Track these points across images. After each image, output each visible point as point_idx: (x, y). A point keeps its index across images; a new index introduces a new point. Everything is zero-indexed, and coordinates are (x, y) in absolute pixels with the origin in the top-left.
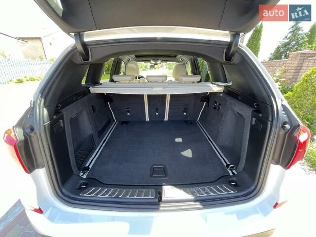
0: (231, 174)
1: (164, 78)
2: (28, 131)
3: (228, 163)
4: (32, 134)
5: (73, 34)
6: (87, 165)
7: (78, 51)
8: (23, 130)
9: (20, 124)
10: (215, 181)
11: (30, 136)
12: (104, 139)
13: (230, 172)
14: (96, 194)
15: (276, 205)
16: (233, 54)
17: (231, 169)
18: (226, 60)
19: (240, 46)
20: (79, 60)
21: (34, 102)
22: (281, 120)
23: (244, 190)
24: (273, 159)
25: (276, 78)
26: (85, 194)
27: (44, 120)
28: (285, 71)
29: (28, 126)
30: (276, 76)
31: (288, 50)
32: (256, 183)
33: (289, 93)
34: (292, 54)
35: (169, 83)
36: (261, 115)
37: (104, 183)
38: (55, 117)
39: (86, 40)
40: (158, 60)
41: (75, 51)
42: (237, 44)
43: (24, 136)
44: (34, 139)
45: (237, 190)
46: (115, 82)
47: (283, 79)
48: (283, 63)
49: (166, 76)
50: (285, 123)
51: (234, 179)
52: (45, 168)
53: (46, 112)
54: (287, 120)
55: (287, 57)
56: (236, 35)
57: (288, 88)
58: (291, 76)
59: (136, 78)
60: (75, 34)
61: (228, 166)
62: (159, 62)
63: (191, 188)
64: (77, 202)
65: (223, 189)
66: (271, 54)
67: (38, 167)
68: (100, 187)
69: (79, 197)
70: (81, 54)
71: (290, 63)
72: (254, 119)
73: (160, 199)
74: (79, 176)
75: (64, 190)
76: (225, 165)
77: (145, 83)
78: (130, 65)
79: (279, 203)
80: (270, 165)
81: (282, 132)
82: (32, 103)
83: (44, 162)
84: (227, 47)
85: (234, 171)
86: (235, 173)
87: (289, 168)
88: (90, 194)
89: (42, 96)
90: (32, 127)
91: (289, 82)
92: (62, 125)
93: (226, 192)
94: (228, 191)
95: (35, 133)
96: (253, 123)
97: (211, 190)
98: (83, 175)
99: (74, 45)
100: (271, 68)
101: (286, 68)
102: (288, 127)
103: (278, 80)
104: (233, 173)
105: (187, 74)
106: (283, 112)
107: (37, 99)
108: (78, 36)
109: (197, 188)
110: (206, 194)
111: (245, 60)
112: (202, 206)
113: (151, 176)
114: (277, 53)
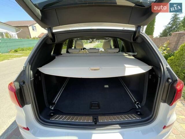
0: (138, 108)
1: (98, 50)
2: (22, 83)
3: (136, 101)
4: (24, 85)
5: (47, 28)
6: (54, 102)
7: (49, 37)
8: (19, 83)
9: (17, 80)
10: (128, 112)
11: (23, 87)
12: (63, 86)
13: (137, 106)
14: (59, 119)
15: (164, 127)
16: (137, 38)
17: (138, 104)
18: (133, 40)
19: (141, 33)
20: (50, 42)
21: (25, 67)
22: (166, 77)
23: (146, 117)
24: (162, 99)
25: (164, 48)
26: (53, 119)
27: (30, 77)
28: (169, 44)
29: (22, 81)
30: (164, 47)
31: (171, 31)
32: (152, 113)
33: (172, 57)
34: (173, 33)
35: (100, 53)
36: (154, 73)
37: (64, 112)
38: (36, 75)
39: (54, 31)
40: (94, 39)
41: (48, 37)
42: (139, 32)
43: (20, 86)
44: (25, 88)
45: (141, 117)
46: (70, 53)
47: (169, 49)
48: (168, 39)
49: (99, 49)
50: (169, 79)
51: (139, 110)
52: (30, 104)
53: (32, 72)
54: (169, 77)
55: (170, 35)
56: (138, 27)
57: (171, 54)
58: (173, 47)
59: (82, 50)
60: (48, 29)
61: (135, 102)
62: (95, 40)
63: (114, 116)
64: (48, 124)
65: (133, 117)
66: (161, 33)
67: (27, 104)
68: (61, 115)
69: (49, 121)
70: (51, 39)
71: (172, 38)
72: (150, 75)
73: (96, 122)
74: (49, 108)
75: (41, 117)
76: (134, 102)
77: (87, 53)
78: (78, 42)
79: (166, 126)
80: (160, 103)
81: (167, 84)
82: (24, 67)
83: (30, 101)
84: (133, 34)
85: (139, 106)
86: (140, 107)
87: (172, 105)
88: (55, 119)
89: (29, 64)
90: (24, 81)
91: (172, 50)
92: (40, 79)
93: (134, 119)
94: (136, 118)
95: (25, 85)
96: (150, 78)
97: (125, 117)
98: (52, 107)
99: (47, 34)
100: (161, 42)
101: (170, 42)
102: (170, 80)
103: (166, 49)
104: (138, 107)
105: (111, 48)
106: (167, 72)
107: (27, 65)
108: (49, 29)
109: (117, 116)
110: (122, 120)
111: (144, 41)
112: (120, 127)
113: (90, 108)
114: (164, 33)
